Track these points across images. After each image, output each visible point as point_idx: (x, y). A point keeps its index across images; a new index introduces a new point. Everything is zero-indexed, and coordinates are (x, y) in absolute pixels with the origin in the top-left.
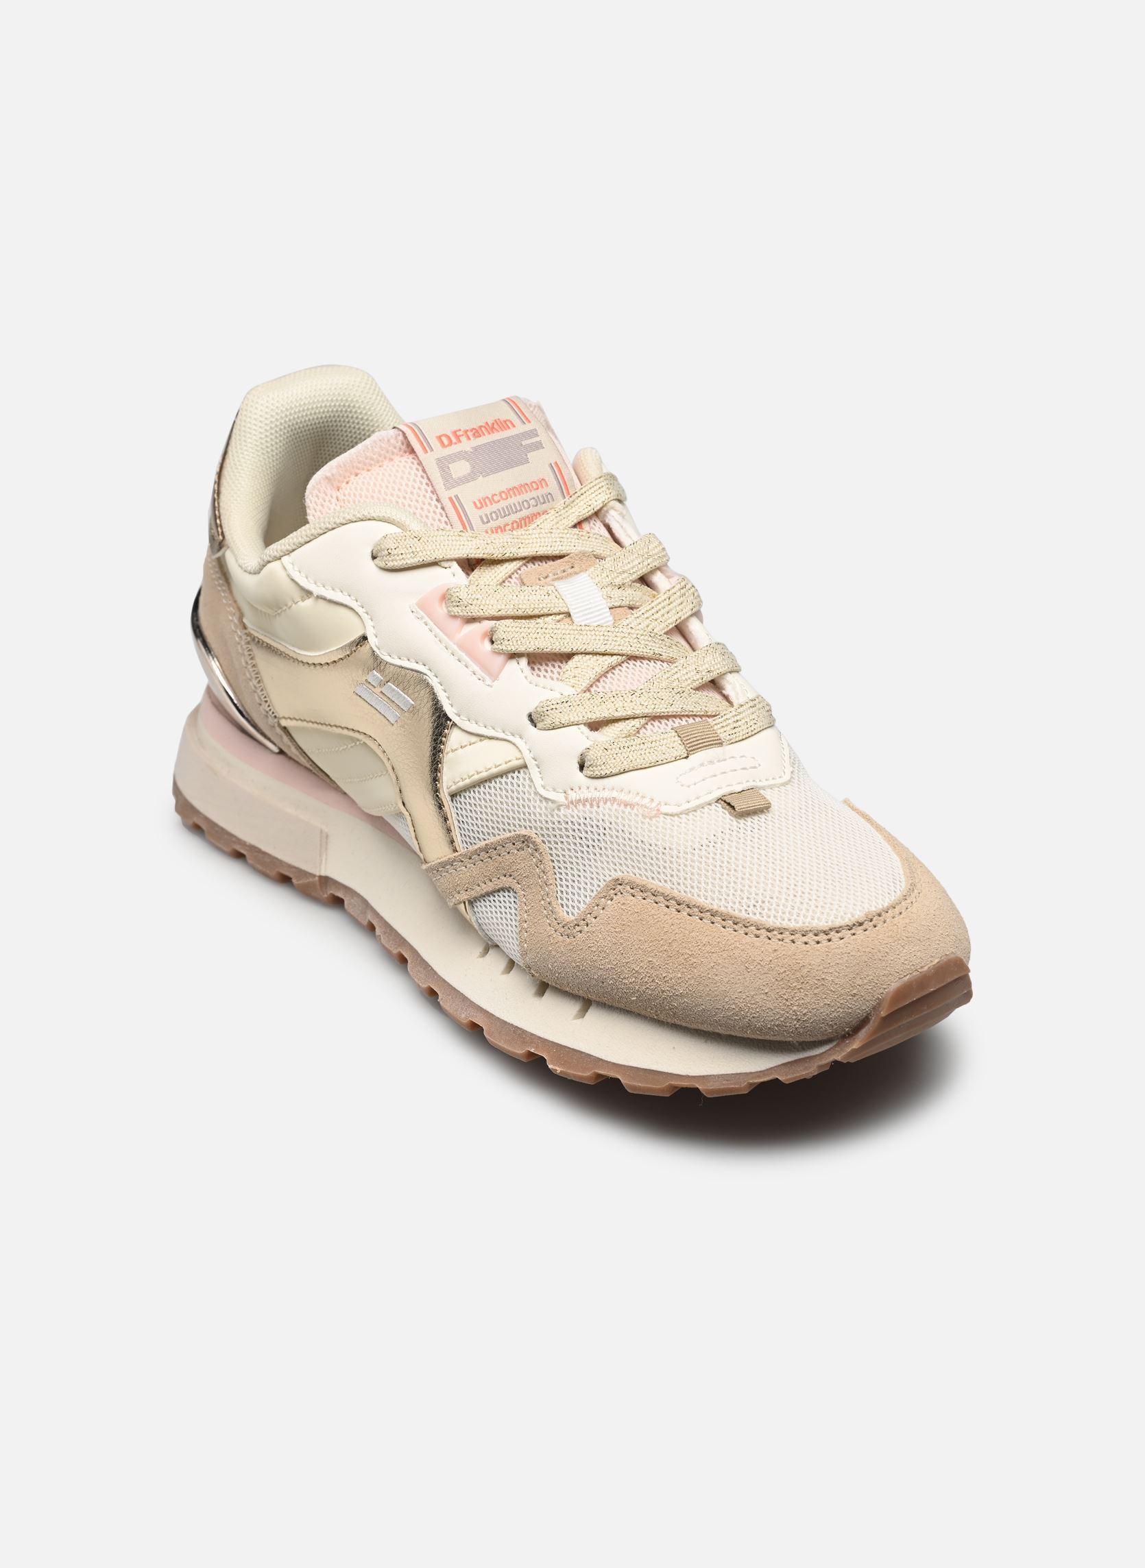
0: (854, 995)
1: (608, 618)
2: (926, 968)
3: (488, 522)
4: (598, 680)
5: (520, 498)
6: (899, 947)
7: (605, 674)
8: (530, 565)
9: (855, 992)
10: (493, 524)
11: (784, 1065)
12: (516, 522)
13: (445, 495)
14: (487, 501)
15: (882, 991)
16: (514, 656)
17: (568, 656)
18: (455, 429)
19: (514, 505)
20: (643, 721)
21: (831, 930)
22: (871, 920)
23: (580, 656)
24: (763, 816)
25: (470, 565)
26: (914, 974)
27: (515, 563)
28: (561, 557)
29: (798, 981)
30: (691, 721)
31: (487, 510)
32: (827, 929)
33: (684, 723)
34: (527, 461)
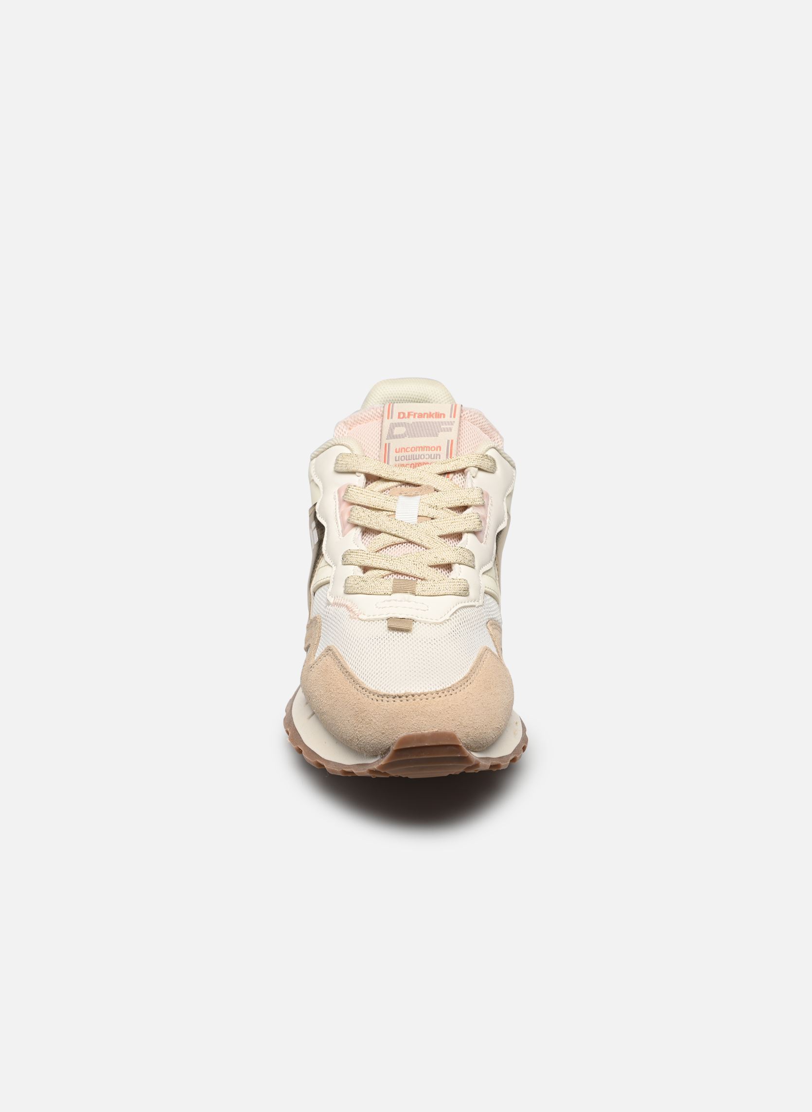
0: (383, 733)
1: (415, 520)
2: (426, 732)
3: (398, 460)
4: (386, 548)
5: (421, 453)
6: (414, 715)
7: (390, 546)
8: (403, 487)
9: (384, 731)
10: (401, 462)
11: (358, 765)
12: (414, 464)
13: (385, 441)
14: (403, 450)
15: (397, 735)
16: (356, 526)
17: (379, 532)
18: (410, 411)
19: (416, 455)
20: (388, 573)
21: (384, 695)
22: (407, 697)
23: (384, 535)
24: (405, 634)
25: (370, 478)
26: (418, 732)
27: (395, 483)
28: (419, 486)
29: (361, 718)
30: (408, 578)
31: (400, 454)
32: (383, 694)
33: (403, 578)
34: (437, 436)
